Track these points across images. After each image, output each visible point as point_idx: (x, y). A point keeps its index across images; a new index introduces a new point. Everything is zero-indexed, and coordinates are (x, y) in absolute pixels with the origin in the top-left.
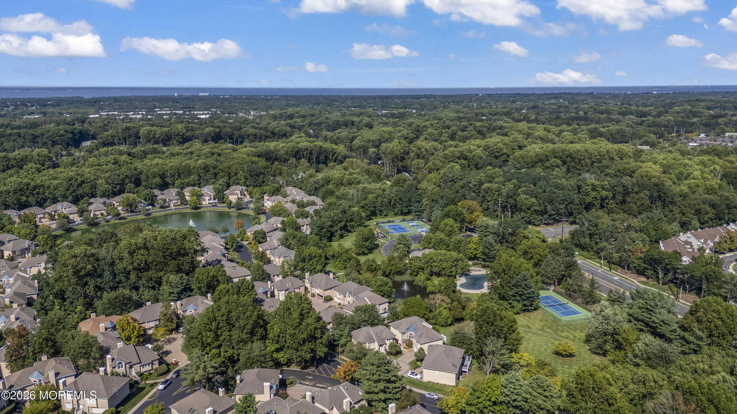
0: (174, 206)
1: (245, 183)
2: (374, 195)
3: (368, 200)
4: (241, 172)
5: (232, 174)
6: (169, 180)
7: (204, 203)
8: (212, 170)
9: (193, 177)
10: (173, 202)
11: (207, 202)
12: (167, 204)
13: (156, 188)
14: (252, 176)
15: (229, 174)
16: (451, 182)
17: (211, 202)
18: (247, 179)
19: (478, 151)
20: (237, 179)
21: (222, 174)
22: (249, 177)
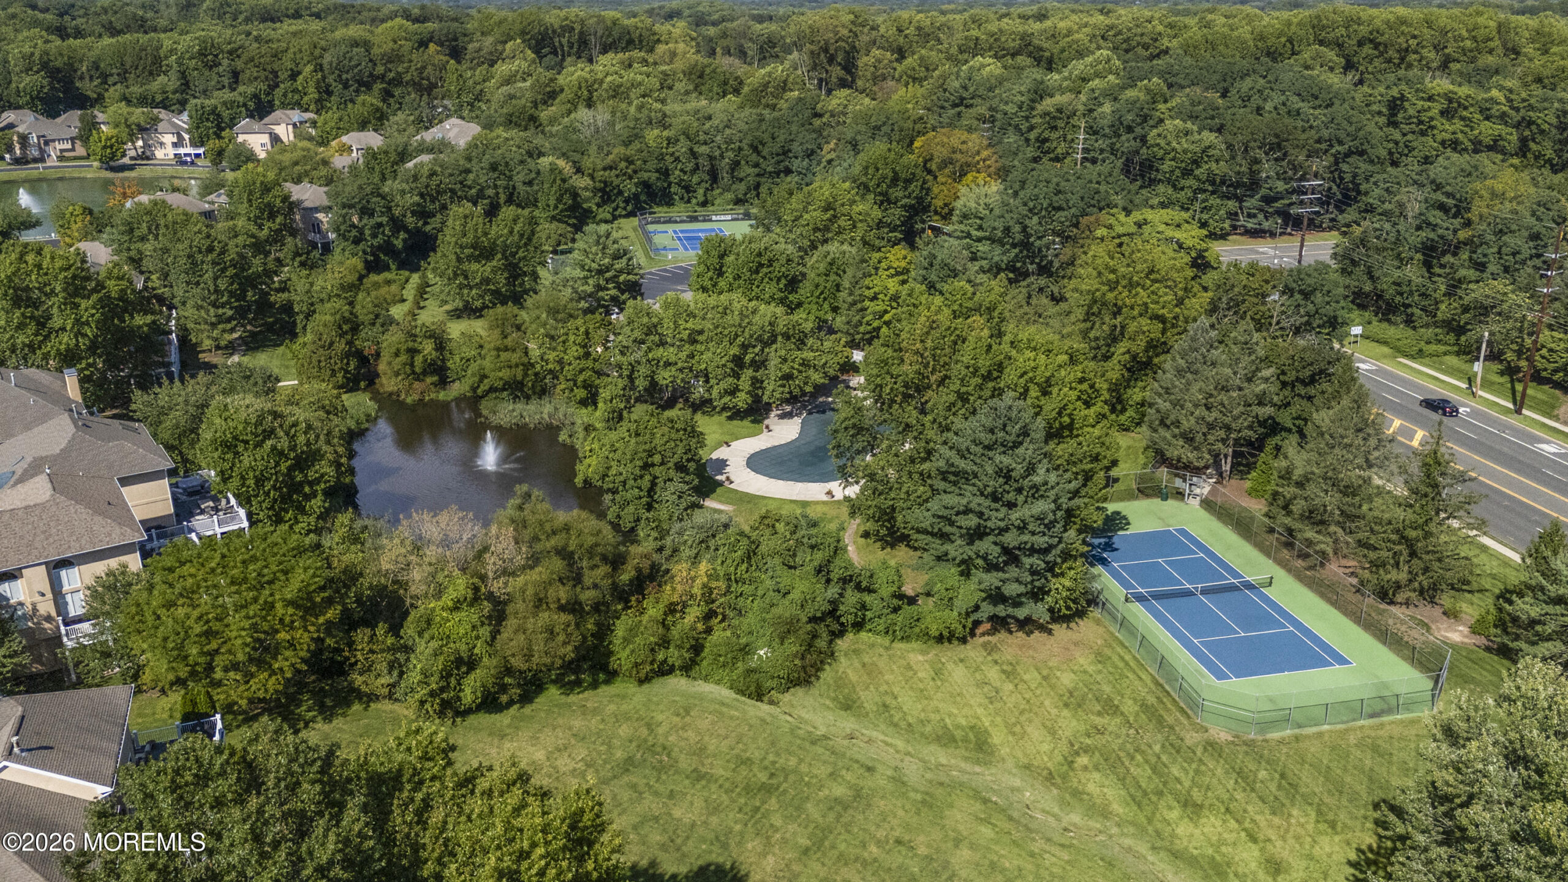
0: (61, 158)
1: (319, 101)
2: (666, 133)
3: (636, 145)
4: (309, 68)
5: (283, 76)
6: (88, 87)
7: (159, 154)
8: (225, 62)
9: (162, 79)
10: (59, 146)
11: (171, 152)
12: (36, 153)
13: (32, 106)
14: (346, 86)
15: (275, 73)
16: (955, 105)
17: (182, 151)
18: (329, 93)
19: (1076, 36)
20: (295, 91)
21: (251, 72)
22: (337, 88)
